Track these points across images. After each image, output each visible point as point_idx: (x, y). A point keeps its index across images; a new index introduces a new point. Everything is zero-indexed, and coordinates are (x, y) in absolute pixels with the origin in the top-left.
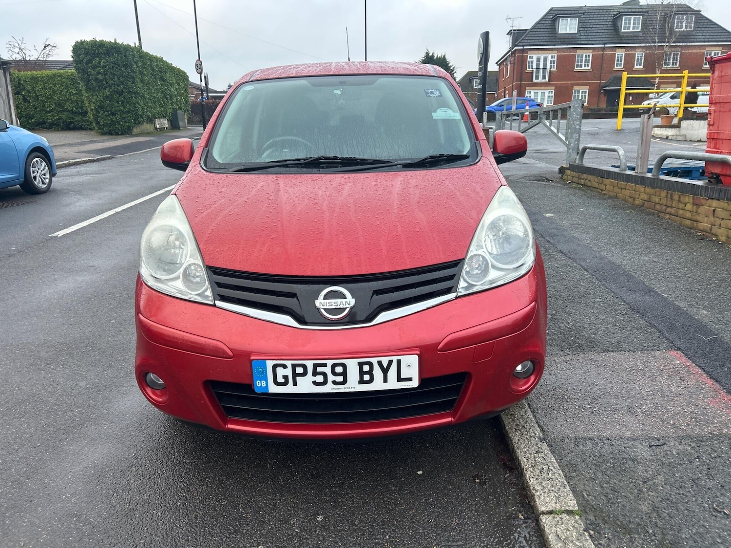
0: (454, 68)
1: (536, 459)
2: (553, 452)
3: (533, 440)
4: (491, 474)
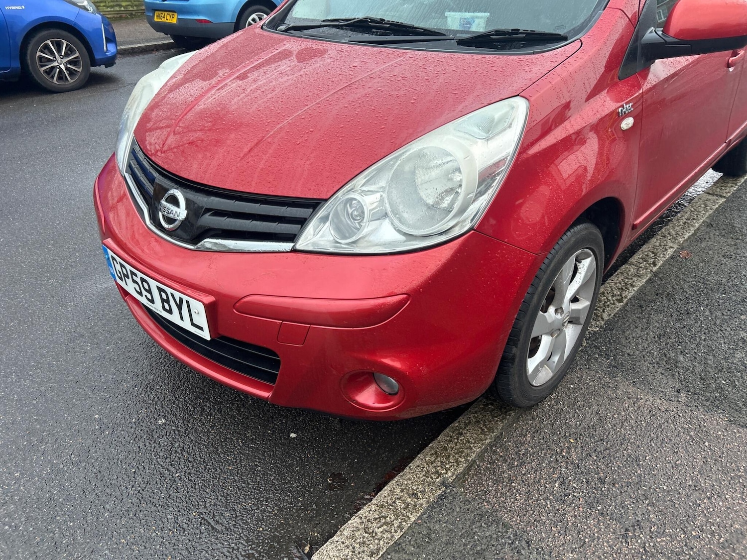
1: (397, 502)
2: (431, 507)
3: (432, 478)
4: (355, 483)
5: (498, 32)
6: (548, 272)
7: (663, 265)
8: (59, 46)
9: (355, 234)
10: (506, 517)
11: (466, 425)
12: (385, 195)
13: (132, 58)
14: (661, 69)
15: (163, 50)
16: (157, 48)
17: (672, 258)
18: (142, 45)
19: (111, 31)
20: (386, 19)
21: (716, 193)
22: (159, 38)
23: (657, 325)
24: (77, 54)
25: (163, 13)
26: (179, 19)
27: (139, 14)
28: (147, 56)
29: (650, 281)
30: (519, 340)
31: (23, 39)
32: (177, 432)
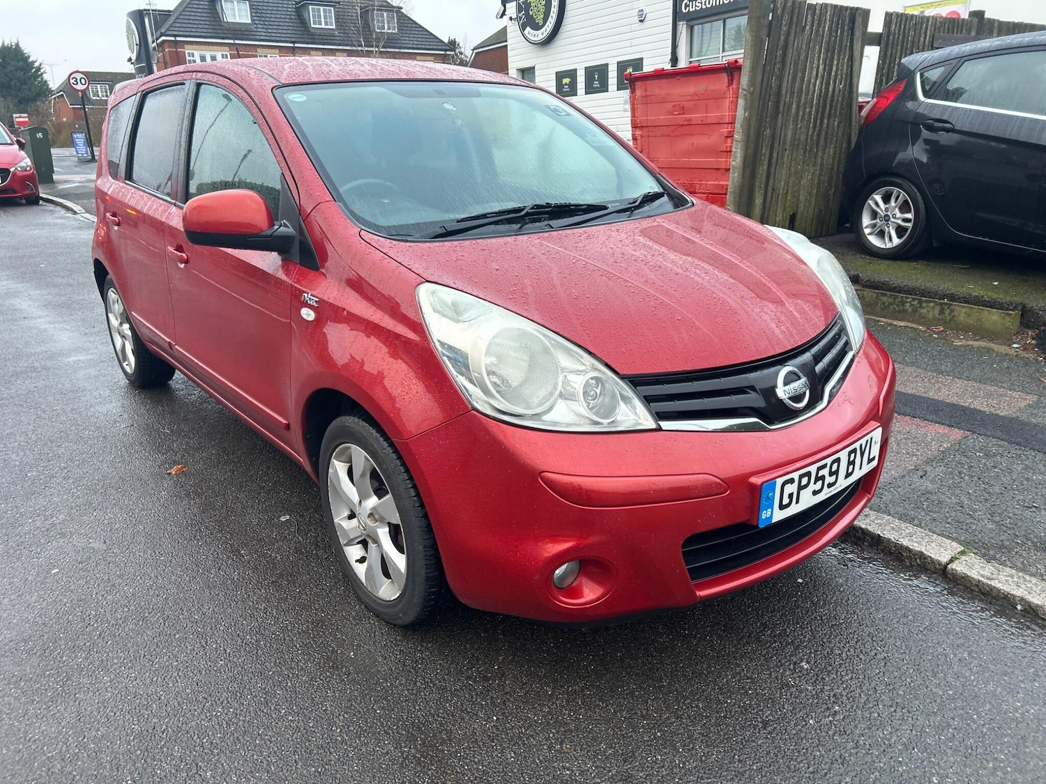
0: (40, 65)
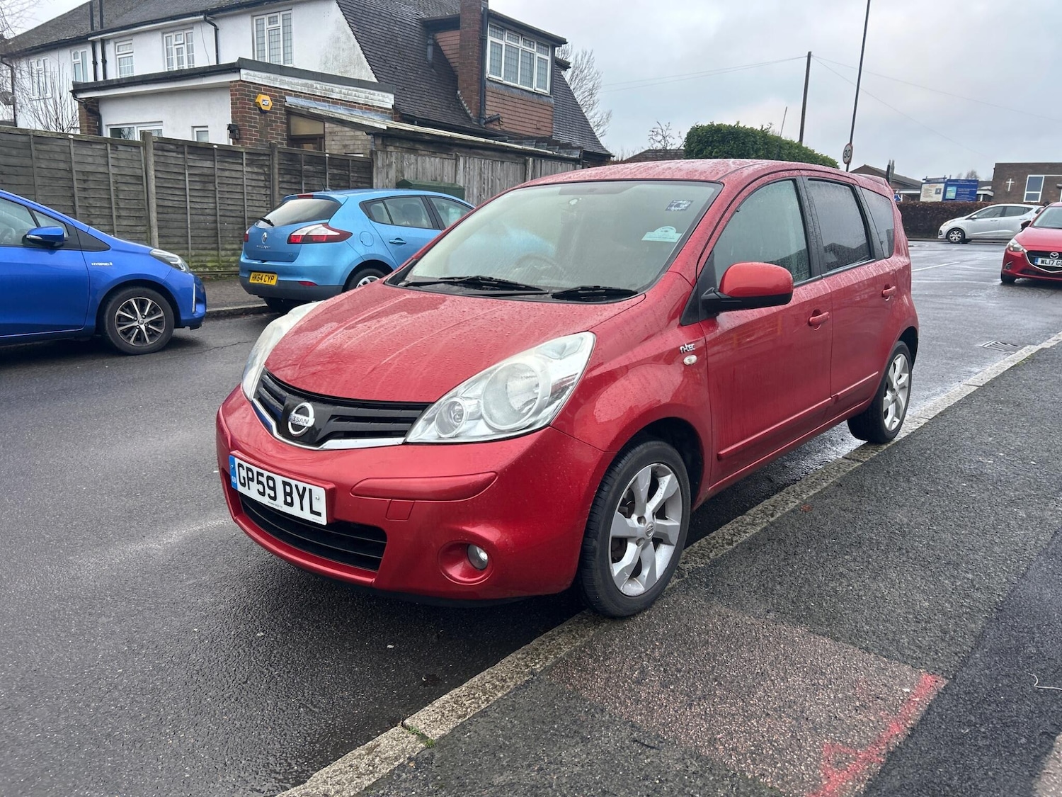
1: (487, 684)
2: (518, 688)
3: (521, 669)
4: (449, 682)
5: (583, 288)
6: (622, 474)
7: (783, 516)
8: (142, 305)
9: (454, 430)
10: (585, 694)
11: (559, 633)
12: (482, 402)
13: (217, 322)
14: (728, 320)
15: (253, 314)
16: (246, 312)
17: (793, 511)
18: (230, 308)
19: (202, 291)
20: (495, 278)
21: (853, 458)
22: (249, 302)
23: (762, 563)
24: (162, 314)
25: (261, 274)
26: (279, 281)
27: (226, 276)
28: (234, 321)
29: (766, 529)
30: (598, 533)
31: (105, 297)
32: (275, 642)
